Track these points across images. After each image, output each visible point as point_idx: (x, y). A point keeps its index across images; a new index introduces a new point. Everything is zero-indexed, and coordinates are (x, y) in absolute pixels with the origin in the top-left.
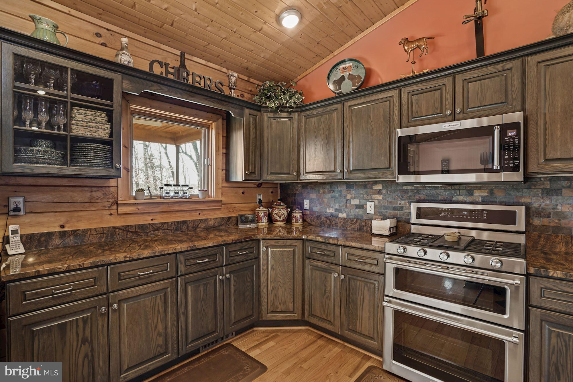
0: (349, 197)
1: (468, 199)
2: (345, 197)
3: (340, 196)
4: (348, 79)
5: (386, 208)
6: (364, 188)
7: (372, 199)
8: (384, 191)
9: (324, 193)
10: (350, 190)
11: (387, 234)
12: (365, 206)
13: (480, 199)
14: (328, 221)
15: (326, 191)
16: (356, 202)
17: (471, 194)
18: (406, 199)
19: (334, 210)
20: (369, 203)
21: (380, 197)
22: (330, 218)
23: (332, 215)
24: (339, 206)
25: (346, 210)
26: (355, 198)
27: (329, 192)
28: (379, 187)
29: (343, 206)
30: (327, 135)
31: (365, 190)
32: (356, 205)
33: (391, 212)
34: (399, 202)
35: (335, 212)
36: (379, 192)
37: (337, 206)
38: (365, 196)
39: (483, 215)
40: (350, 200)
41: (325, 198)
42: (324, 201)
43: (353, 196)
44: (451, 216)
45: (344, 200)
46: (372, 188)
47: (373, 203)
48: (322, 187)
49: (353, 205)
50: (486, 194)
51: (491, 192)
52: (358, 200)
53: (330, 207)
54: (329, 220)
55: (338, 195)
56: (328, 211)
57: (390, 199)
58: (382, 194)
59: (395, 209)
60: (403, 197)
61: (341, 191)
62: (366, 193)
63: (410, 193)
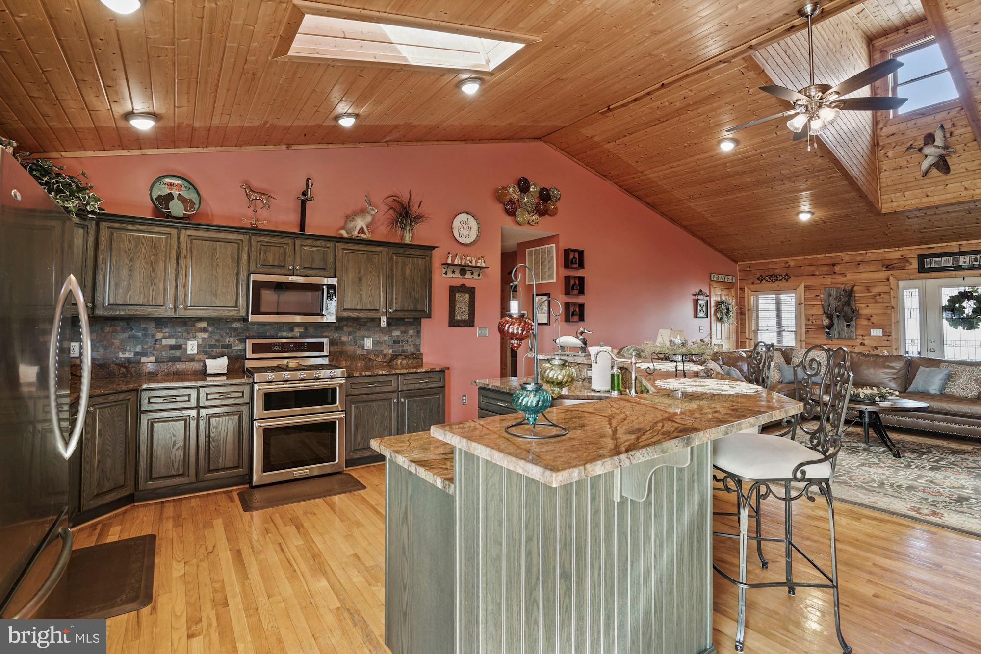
0: (159, 336)
1: (290, 335)
2: (153, 336)
3: (145, 335)
4: (178, 199)
5: (211, 346)
6: (184, 326)
7: (194, 338)
8: (210, 329)
9: (115, 332)
10: (161, 328)
11: (225, 371)
12: (183, 346)
13: (298, 335)
14: (123, 370)
15: (119, 329)
16: (172, 342)
17: (292, 330)
18: (235, 337)
19: (133, 353)
20: (190, 343)
21: (206, 335)
22: (127, 365)
23: (128, 360)
24: (143, 348)
25: (155, 352)
26: (169, 337)
27: (123, 331)
28: (204, 324)
29: (150, 347)
30: (152, 262)
31: (185, 328)
32: (170, 345)
33: (218, 350)
34: (227, 340)
35: (135, 356)
36: (204, 330)
37: (139, 348)
38: (185, 334)
39: (304, 347)
40: (161, 340)
41: (116, 339)
42: (113, 344)
43: (167, 334)
44: (282, 348)
45: (153, 341)
46: (194, 326)
47: (195, 343)
48: (109, 324)
49: (166, 345)
50: (302, 331)
51: (306, 329)
52: (174, 340)
53: (125, 350)
54: (125, 367)
55: (140, 334)
56: (121, 355)
57: (217, 337)
58: (207, 332)
59: (223, 346)
60: (231, 334)
61: (146, 330)
62: (185, 332)
63: (239, 330)
